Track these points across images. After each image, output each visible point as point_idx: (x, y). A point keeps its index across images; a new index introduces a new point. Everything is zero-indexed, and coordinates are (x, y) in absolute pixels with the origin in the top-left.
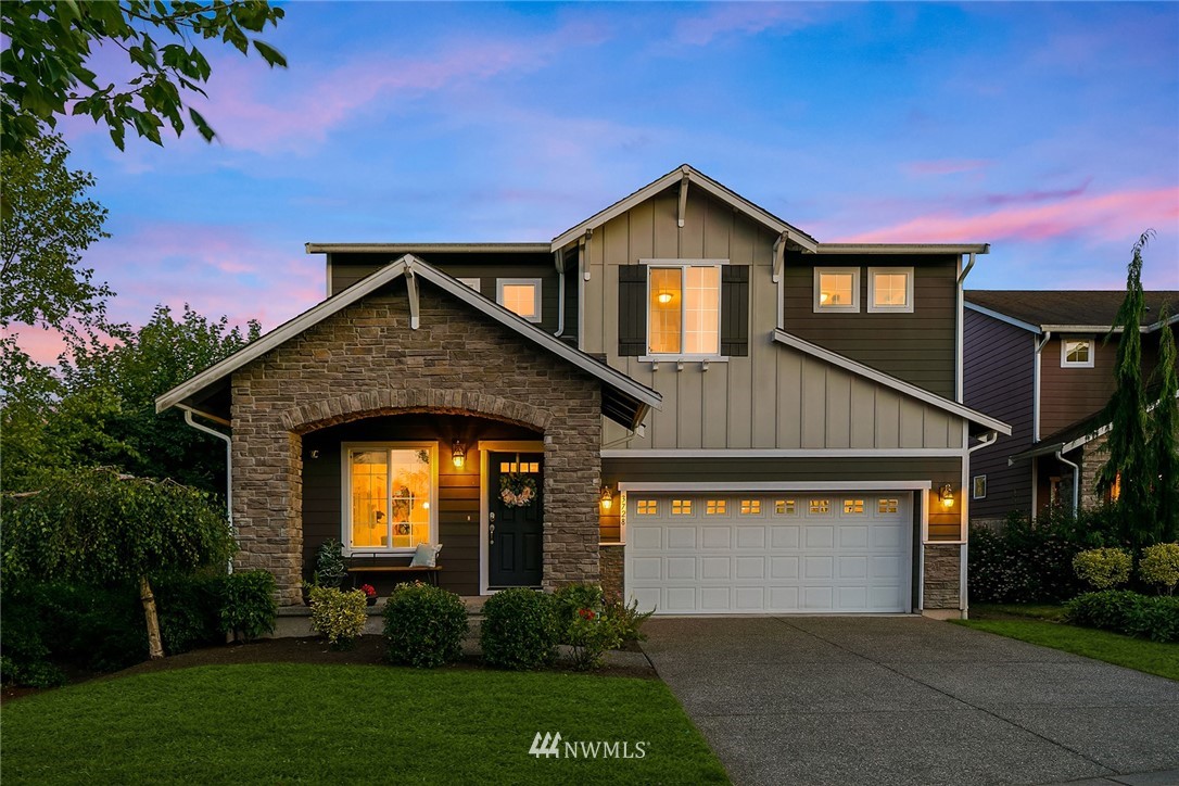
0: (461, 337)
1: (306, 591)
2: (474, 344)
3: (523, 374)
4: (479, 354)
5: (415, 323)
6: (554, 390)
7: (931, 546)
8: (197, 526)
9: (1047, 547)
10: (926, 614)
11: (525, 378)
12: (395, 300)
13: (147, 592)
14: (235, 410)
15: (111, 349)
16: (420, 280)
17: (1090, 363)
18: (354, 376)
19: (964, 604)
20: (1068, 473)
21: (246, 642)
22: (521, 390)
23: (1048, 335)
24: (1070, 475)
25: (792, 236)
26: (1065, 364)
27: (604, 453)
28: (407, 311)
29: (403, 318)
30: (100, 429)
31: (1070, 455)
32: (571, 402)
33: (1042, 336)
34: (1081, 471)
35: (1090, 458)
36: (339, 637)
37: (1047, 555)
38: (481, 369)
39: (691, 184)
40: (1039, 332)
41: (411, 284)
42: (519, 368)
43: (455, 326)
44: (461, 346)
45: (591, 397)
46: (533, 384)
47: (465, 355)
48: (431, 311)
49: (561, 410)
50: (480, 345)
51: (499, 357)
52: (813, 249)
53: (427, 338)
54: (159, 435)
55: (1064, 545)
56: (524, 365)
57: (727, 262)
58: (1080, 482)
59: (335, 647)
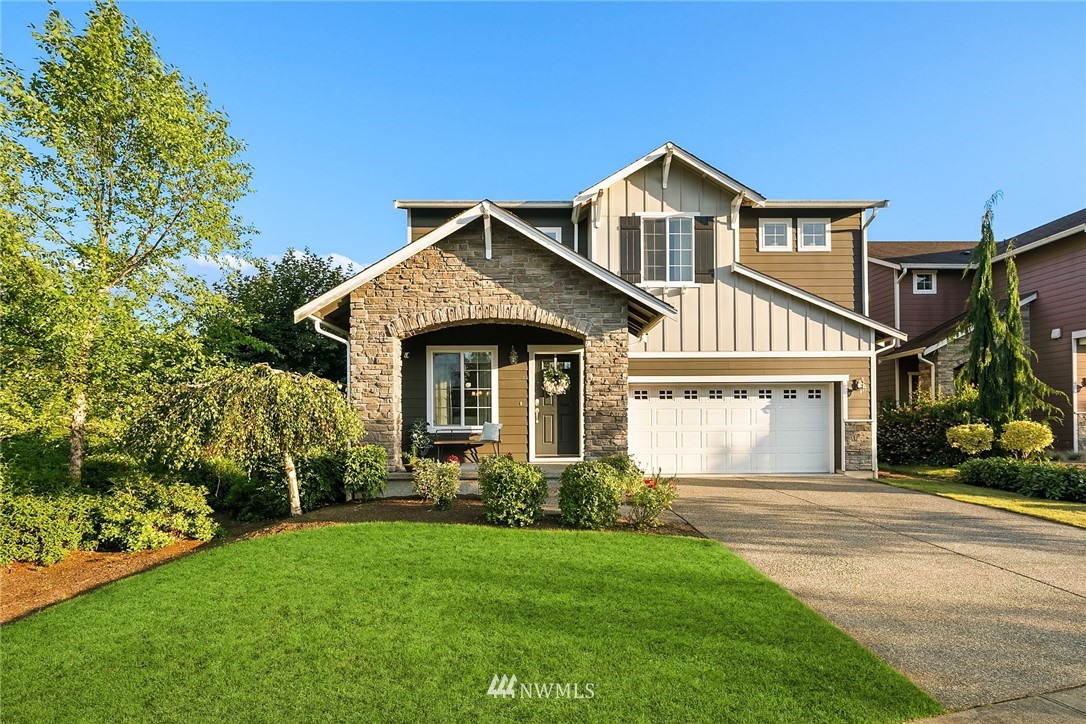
0: (522, 265)
1: (405, 461)
2: (532, 271)
3: (569, 293)
4: (536, 279)
5: (489, 255)
6: (593, 306)
7: (850, 424)
8: (333, 411)
9: (922, 423)
10: (848, 474)
11: (571, 297)
12: (473, 237)
13: (289, 462)
14: (352, 322)
15: (250, 279)
16: (493, 220)
17: (934, 291)
18: (443, 295)
19: (875, 467)
20: (926, 368)
21: (364, 501)
22: (568, 306)
23: (905, 271)
24: (928, 371)
25: (748, 195)
26: (916, 291)
27: (631, 355)
28: (483, 245)
29: (479, 251)
30: (249, 333)
31: (927, 357)
32: (606, 316)
33: (900, 272)
34: (937, 367)
35: (942, 358)
36: (441, 500)
37: (923, 429)
38: (538, 290)
39: (674, 157)
40: (899, 268)
41: (487, 224)
42: (566, 289)
43: (518, 256)
44: (522, 272)
45: (620, 310)
46: (576, 301)
47: (526, 279)
48: (500, 245)
49: (598, 321)
50: (537, 272)
51: (551, 281)
52: (762, 204)
53: (497, 266)
54: (284, 342)
55: (935, 421)
56: (570, 286)
57: (698, 214)
58: (936, 375)
59: (437, 508)
